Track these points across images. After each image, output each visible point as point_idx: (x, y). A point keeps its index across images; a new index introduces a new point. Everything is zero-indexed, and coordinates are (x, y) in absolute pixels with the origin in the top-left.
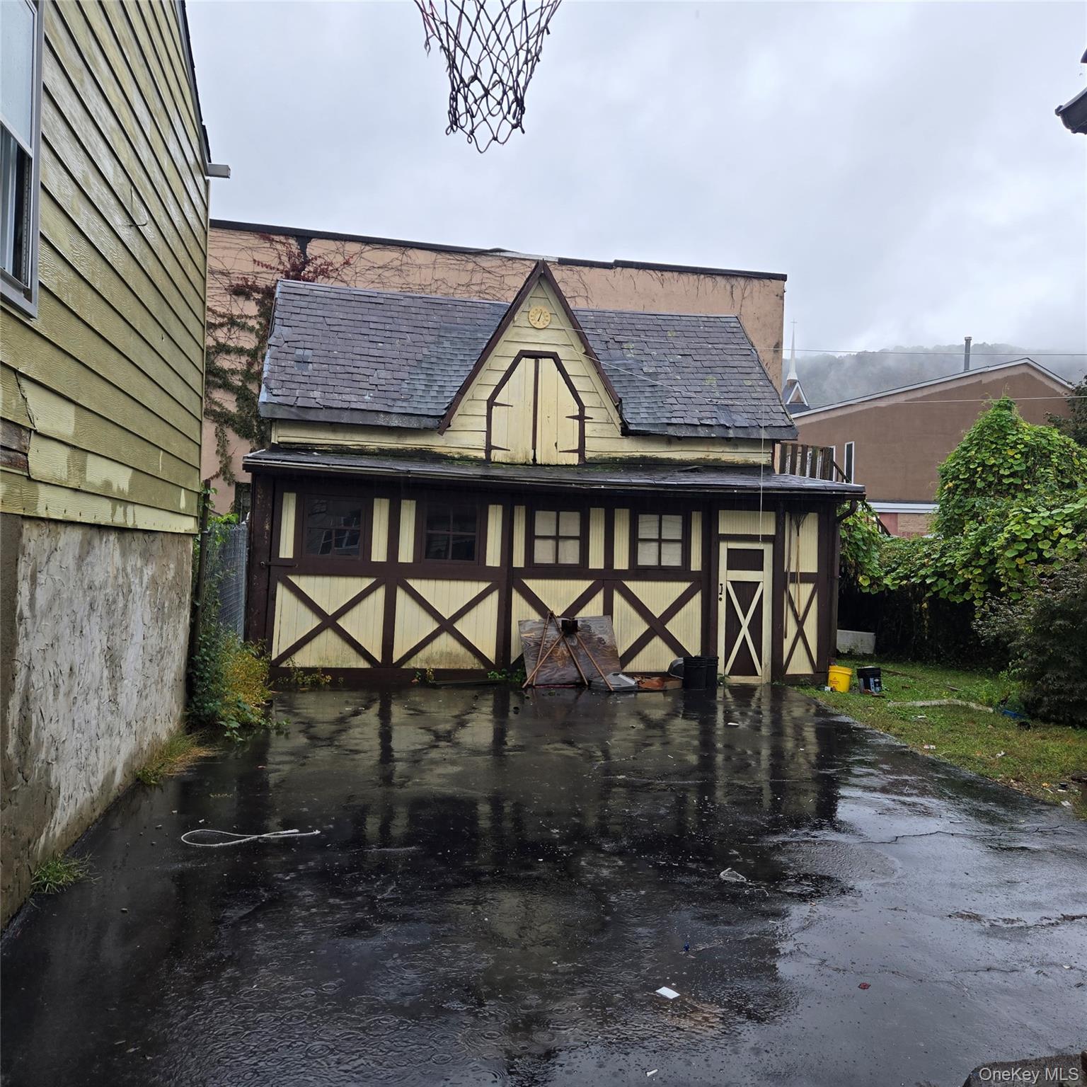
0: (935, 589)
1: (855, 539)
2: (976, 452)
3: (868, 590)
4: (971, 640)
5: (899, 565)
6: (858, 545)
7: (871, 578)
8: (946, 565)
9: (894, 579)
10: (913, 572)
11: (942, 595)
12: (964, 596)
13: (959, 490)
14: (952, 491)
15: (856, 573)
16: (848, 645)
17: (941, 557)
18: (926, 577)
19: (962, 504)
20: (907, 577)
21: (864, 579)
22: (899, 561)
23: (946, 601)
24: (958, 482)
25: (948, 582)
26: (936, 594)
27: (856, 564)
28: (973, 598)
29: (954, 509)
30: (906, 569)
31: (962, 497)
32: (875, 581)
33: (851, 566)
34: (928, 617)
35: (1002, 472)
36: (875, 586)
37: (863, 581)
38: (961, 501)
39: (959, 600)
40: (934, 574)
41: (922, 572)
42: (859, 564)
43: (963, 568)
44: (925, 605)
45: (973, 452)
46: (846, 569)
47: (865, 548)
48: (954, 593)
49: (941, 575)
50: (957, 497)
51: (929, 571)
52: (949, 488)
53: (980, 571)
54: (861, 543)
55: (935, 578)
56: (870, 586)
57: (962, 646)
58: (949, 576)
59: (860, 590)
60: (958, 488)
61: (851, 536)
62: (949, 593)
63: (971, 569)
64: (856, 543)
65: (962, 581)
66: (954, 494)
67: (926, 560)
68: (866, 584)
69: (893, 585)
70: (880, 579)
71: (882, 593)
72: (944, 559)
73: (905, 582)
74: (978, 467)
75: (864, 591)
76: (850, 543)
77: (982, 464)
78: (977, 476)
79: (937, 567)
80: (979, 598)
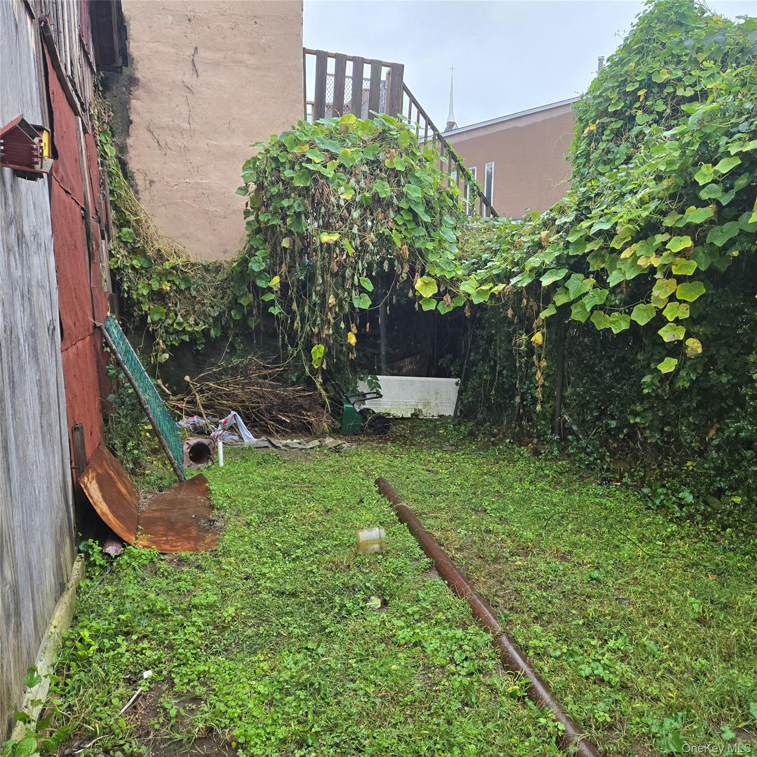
0: (560, 299)
1: (409, 200)
2: (637, 64)
3: (432, 306)
4: (636, 414)
5: (495, 252)
6: (415, 215)
7: (440, 281)
8: (589, 239)
9: (482, 282)
10: (517, 264)
11: (577, 315)
12: (633, 317)
13: (607, 132)
14: (594, 138)
15: (412, 272)
16: (413, 402)
17: (578, 220)
18: (540, 272)
19: (610, 156)
20: (506, 277)
21: (426, 284)
22: (495, 246)
23: (587, 327)
24: (605, 120)
25: (592, 281)
26: (565, 310)
27: (412, 253)
28: (659, 321)
29: (597, 166)
30: (505, 260)
31: (612, 145)
32: (447, 286)
33: (400, 258)
34: (544, 363)
35: (680, 92)
36: (448, 298)
37: (424, 288)
38: (608, 151)
39: (618, 324)
40: (560, 262)
41: (534, 262)
42: (417, 255)
43: (635, 240)
44: (538, 338)
45: (633, 64)
46: (391, 265)
47: (427, 219)
48: (605, 308)
49: (578, 265)
50: (602, 146)
51: (548, 257)
52: (591, 132)
53: (687, 242)
54: (420, 210)
55: (563, 273)
56: (438, 297)
57: (613, 424)
58: (595, 266)
59: (420, 306)
60: (604, 129)
61: (401, 196)
62: (595, 308)
63: (659, 238)
64: (410, 210)
65: (630, 276)
66: (598, 141)
67: (544, 234)
68: (428, 292)
69: (480, 293)
70: (455, 281)
71: (458, 310)
72: (585, 224)
73: (501, 287)
74: (639, 89)
75: (425, 308)
76: (399, 210)
77: (649, 84)
78: (637, 105)
79: (567, 244)
80: (677, 321)
